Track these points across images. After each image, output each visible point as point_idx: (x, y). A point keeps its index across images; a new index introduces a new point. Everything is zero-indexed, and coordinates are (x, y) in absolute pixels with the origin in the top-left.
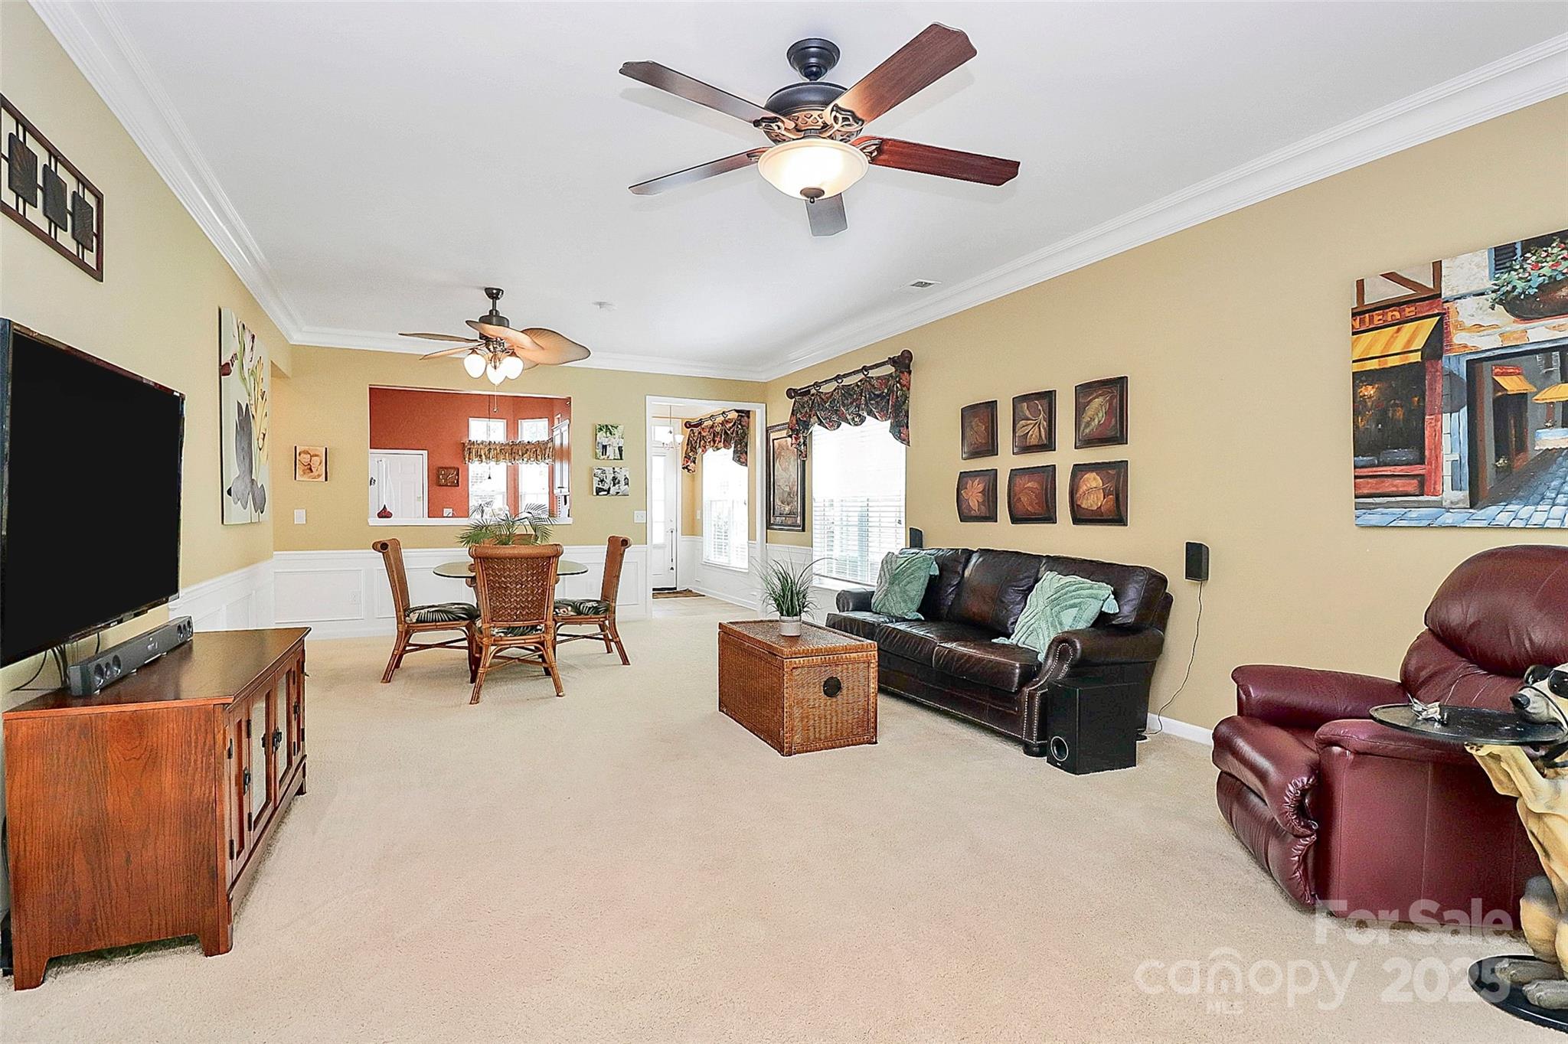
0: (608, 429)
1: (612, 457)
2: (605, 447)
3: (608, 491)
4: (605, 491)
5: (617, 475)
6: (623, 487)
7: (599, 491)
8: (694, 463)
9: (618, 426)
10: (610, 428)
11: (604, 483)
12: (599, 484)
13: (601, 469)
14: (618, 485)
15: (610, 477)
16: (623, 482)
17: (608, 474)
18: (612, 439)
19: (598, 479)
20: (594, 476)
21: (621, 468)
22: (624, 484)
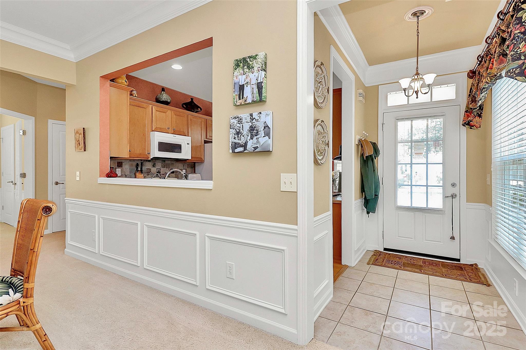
0: (245, 62)
1: (249, 100)
2: (242, 88)
3: (245, 147)
4: (241, 146)
5: (255, 122)
6: (262, 140)
7: (235, 146)
8: (479, 116)
9: (257, 55)
10: (248, 60)
11: (241, 136)
12: (235, 138)
13: (238, 118)
14: (256, 136)
15: (247, 126)
16: (262, 133)
17: (246, 123)
18: (250, 74)
19: (234, 131)
20: (231, 128)
21: (260, 113)
22: (264, 135)
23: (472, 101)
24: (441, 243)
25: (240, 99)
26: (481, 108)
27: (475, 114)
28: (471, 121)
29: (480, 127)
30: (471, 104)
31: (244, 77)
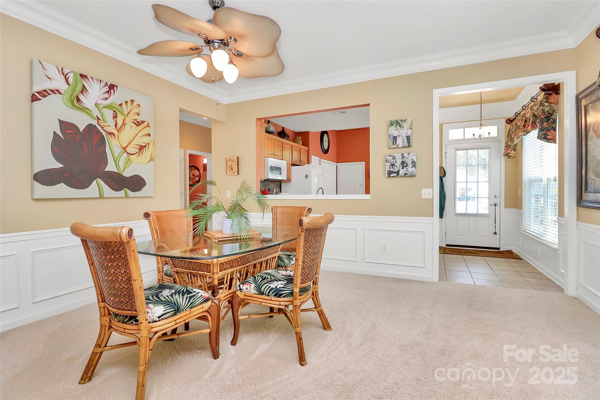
0: (397, 123)
1: (401, 146)
2: (395, 138)
3: (398, 173)
4: (396, 173)
5: (405, 159)
6: (411, 169)
7: (390, 173)
8: (515, 150)
9: (406, 120)
10: (400, 122)
11: (394, 167)
12: (390, 168)
13: (392, 156)
14: (406, 167)
15: (399, 161)
16: (410, 165)
17: (398, 159)
18: (402, 131)
19: (389, 164)
20: (387, 162)
21: (409, 154)
22: (412, 167)
23: (510, 140)
24: (487, 238)
25: (393, 145)
26: (516, 145)
27: (512, 149)
28: (509, 153)
29: (515, 157)
30: (509, 142)
31: (397, 132)
